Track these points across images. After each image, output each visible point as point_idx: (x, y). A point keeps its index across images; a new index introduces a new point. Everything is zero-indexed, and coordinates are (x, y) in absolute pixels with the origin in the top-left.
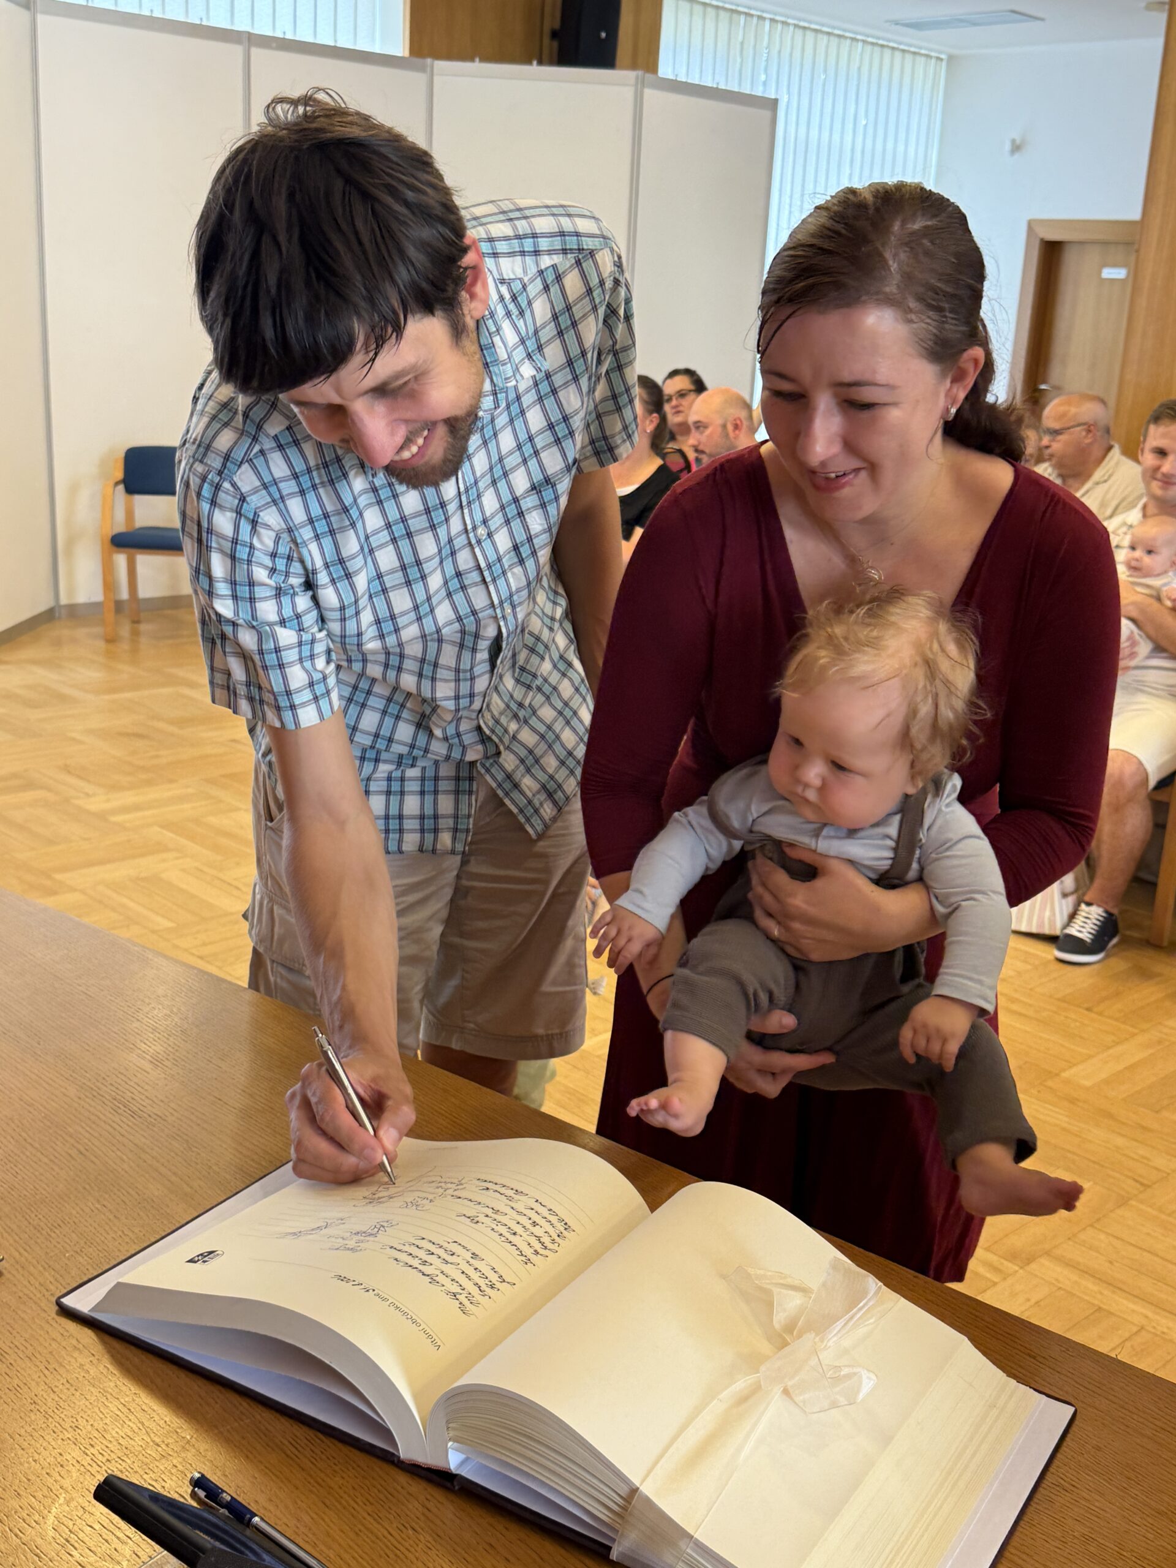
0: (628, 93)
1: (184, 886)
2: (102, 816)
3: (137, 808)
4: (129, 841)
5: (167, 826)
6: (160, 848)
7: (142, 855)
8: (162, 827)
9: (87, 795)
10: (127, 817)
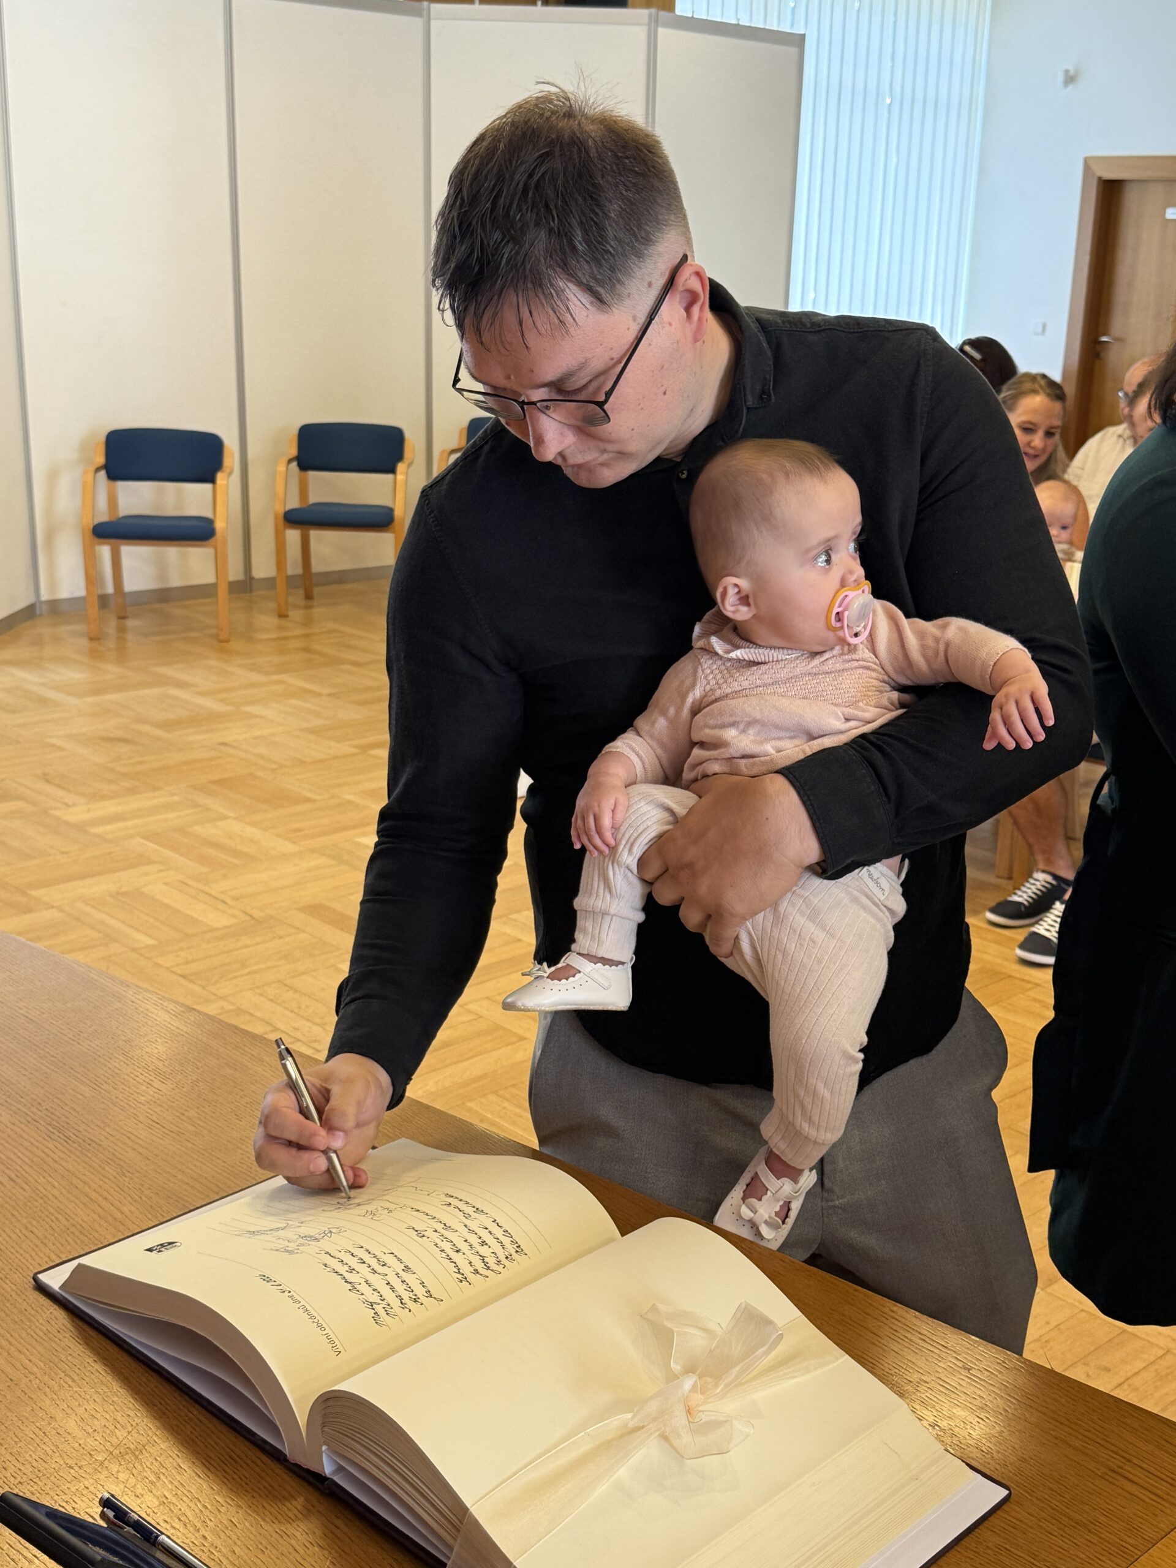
0: (639, 33)
1: (166, 901)
2: (81, 827)
3: (117, 818)
4: (110, 853)
5: (151, 837)
6: (142, 860)
7: (123, 869)
8: (144, 838)
9: (66, 804)
10: (109, 828)
